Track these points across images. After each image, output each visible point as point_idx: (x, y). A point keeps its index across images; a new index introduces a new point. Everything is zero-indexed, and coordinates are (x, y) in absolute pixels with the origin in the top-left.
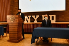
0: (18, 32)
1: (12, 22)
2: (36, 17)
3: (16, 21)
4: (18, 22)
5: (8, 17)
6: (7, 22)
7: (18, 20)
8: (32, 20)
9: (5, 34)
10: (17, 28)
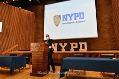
0: (43, 62)
1: (37, 50)
2: (63, 45)
3: (42, 49)
4: (43, 50)
5: (32, 44)
6: (31, 51)
7: (43, 48)
8: (59, 48)
9: (27, 66)
10: (42, 58)
